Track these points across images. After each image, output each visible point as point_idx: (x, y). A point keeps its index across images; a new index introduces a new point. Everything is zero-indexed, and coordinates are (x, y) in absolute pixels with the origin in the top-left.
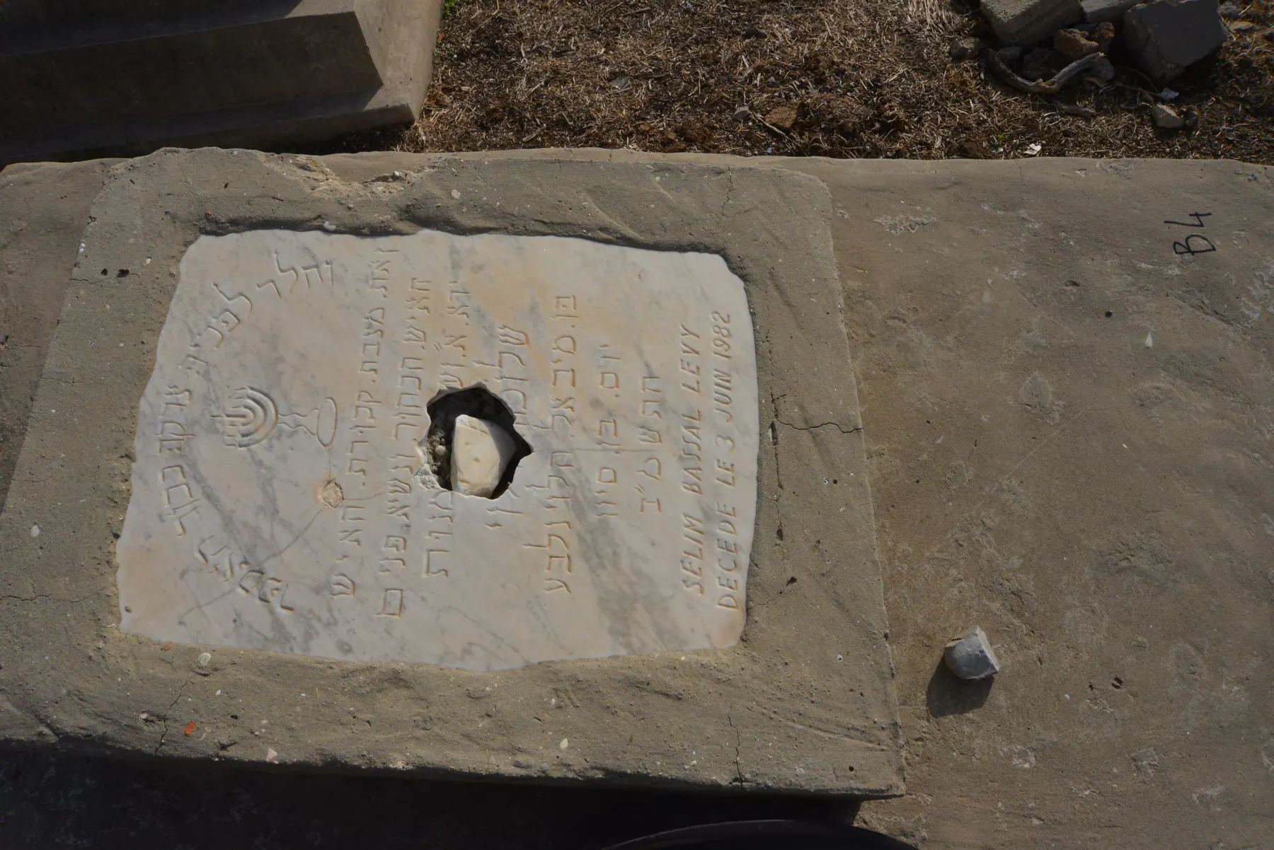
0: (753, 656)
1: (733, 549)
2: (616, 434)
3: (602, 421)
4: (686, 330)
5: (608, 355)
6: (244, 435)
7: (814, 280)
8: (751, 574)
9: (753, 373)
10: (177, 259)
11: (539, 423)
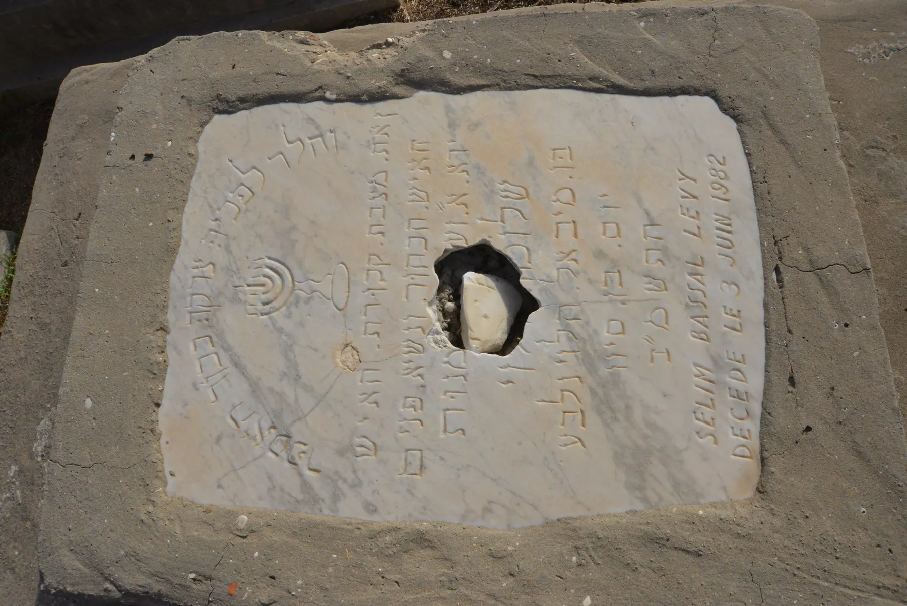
0: (772, 509)
1: (744, 397)
2: (621, 285)
3: (606, 272)
4: (683, 175)
5: (608, 204)
6: (265, 304)
7: (808, 116)
8: (764, 422)
9: (753, 215)
10: (195, 139)
11: (545, 278)
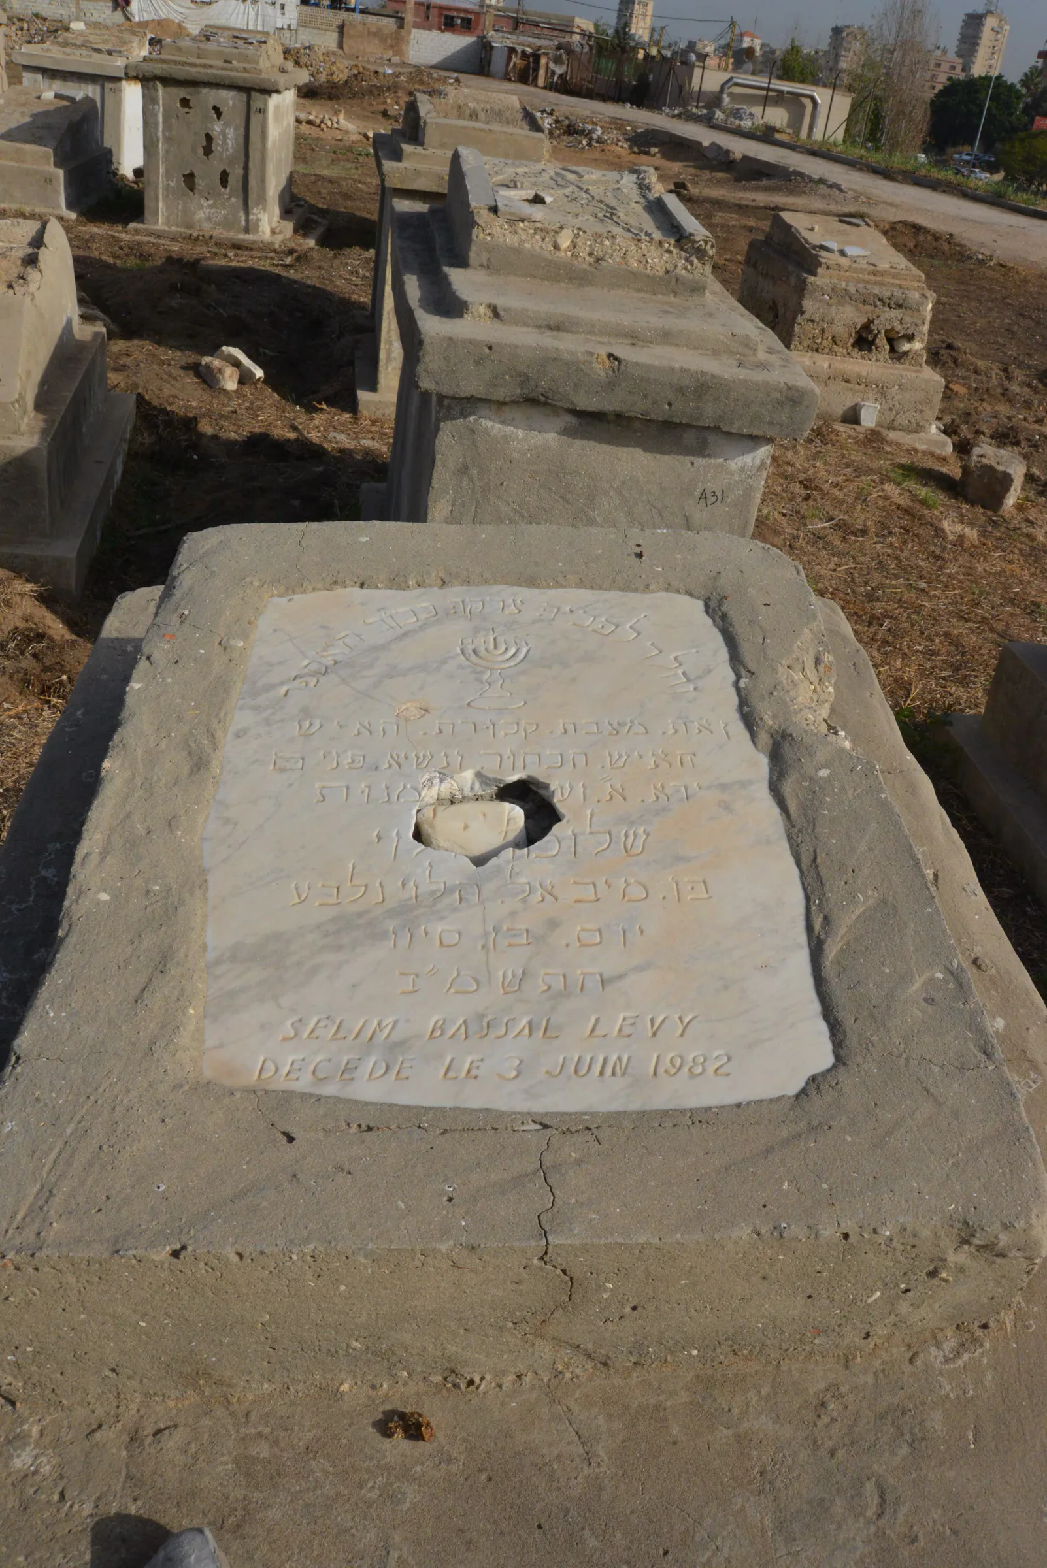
1: (346, 1076)
2: (510, 945)
3: (527, 931)
4: (690, 1022)
5: (629, 935)
7: (825, 1186)
8: (304, 1096)
10: (668, 588)
11: (516, 870)
